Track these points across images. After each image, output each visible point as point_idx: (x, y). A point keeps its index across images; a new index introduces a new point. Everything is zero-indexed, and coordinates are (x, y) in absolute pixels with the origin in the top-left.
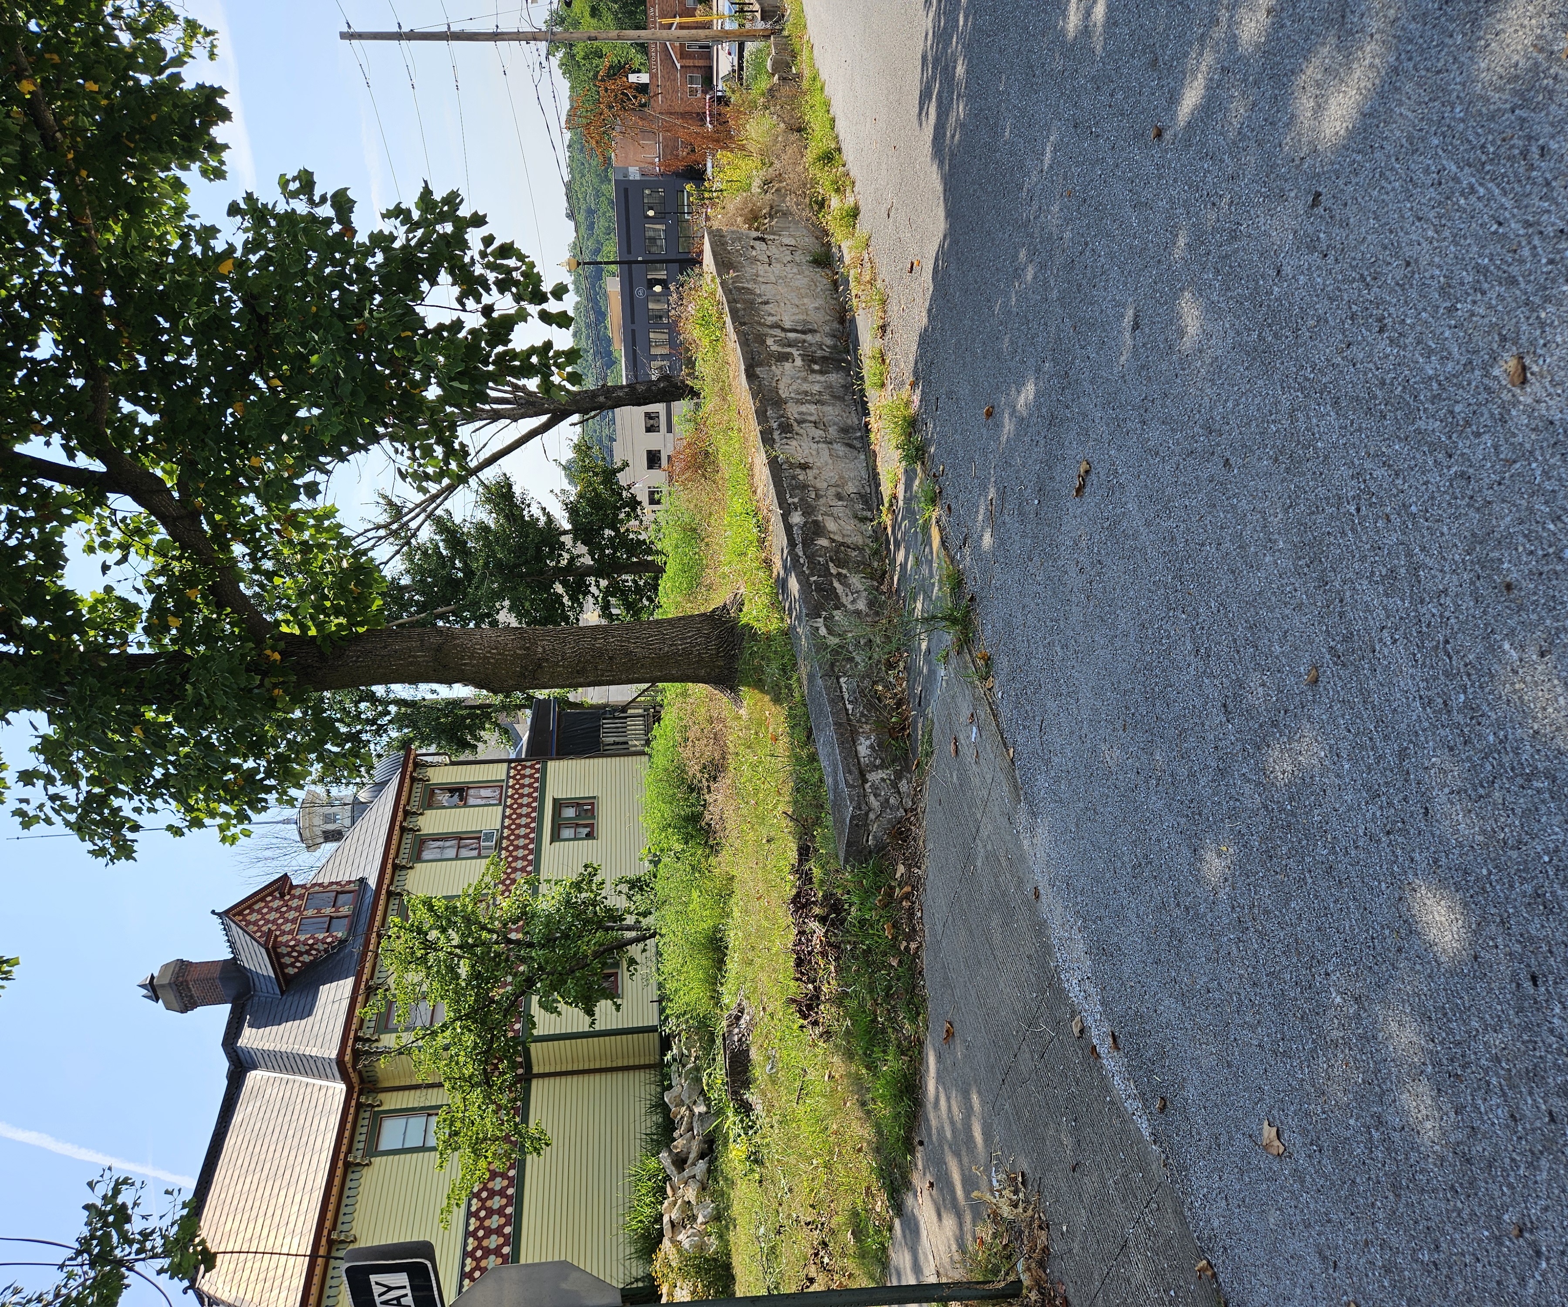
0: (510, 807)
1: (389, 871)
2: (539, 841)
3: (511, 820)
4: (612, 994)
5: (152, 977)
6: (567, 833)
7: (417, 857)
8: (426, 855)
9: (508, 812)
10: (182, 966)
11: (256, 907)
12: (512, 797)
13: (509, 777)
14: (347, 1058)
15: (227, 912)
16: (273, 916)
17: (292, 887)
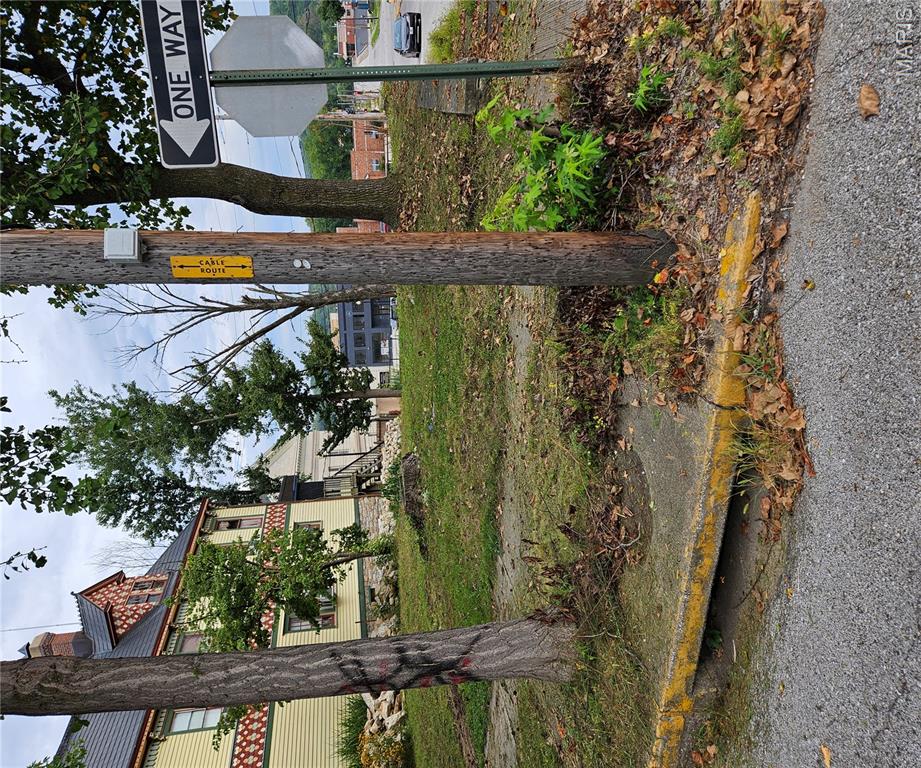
0: (267, 528)
5: (28, 644)
9: (266, 531)
10: (49, 638)
11: (101, 591)
12: (268, 523)
13: (266, 512)
15: (81, 593)
16: (111, 595)
17: (125, 579)
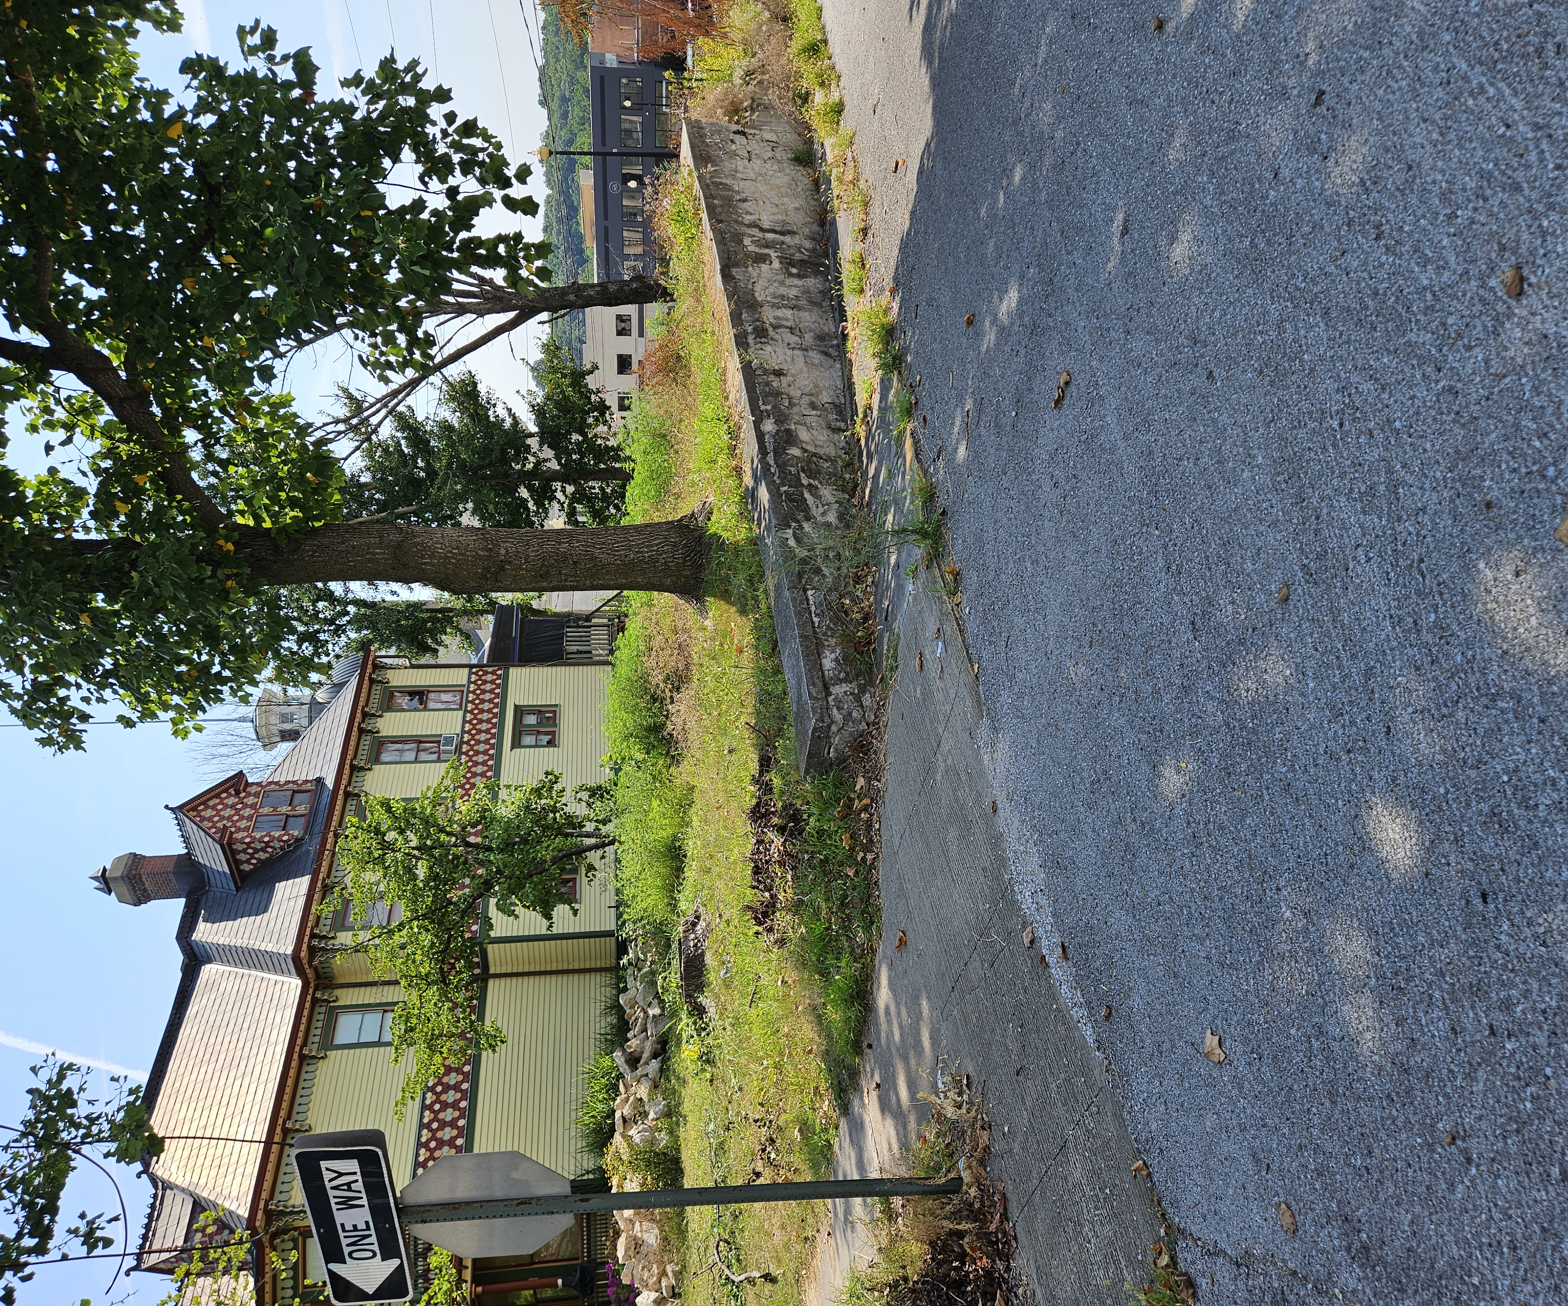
0: (471, 712)
1: (347, 772)
2: (499, 747)
3: (472, 725)
4: (570, 899)
5: (105, 870)
6: (528, 740)
7: (376, 759)
8: (385, 757)
9: (469, 717)
10: (135, 860)
11: (211, 803)
12: (472, 702)
13: (470, 682)
14: (303, 954)
15: (181, 808)
16: (228, 812)
17: (248, 784)
